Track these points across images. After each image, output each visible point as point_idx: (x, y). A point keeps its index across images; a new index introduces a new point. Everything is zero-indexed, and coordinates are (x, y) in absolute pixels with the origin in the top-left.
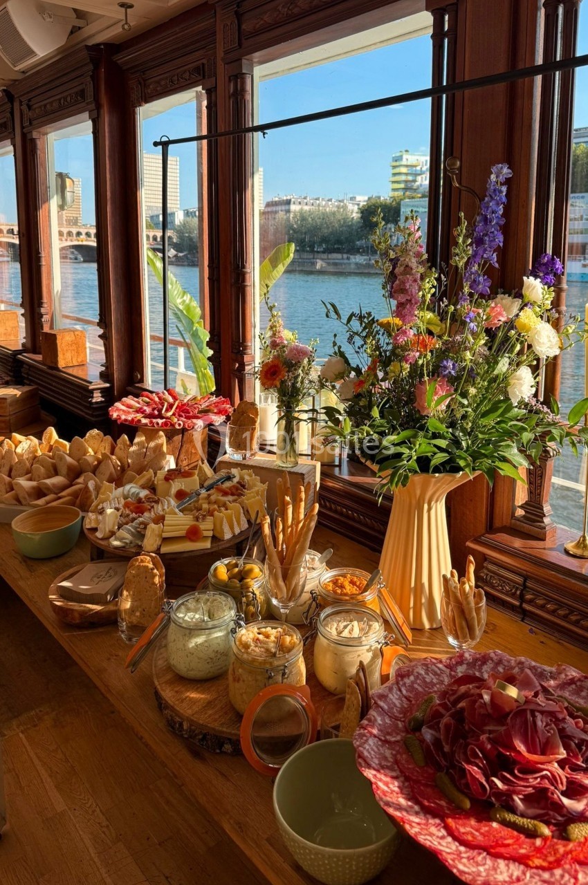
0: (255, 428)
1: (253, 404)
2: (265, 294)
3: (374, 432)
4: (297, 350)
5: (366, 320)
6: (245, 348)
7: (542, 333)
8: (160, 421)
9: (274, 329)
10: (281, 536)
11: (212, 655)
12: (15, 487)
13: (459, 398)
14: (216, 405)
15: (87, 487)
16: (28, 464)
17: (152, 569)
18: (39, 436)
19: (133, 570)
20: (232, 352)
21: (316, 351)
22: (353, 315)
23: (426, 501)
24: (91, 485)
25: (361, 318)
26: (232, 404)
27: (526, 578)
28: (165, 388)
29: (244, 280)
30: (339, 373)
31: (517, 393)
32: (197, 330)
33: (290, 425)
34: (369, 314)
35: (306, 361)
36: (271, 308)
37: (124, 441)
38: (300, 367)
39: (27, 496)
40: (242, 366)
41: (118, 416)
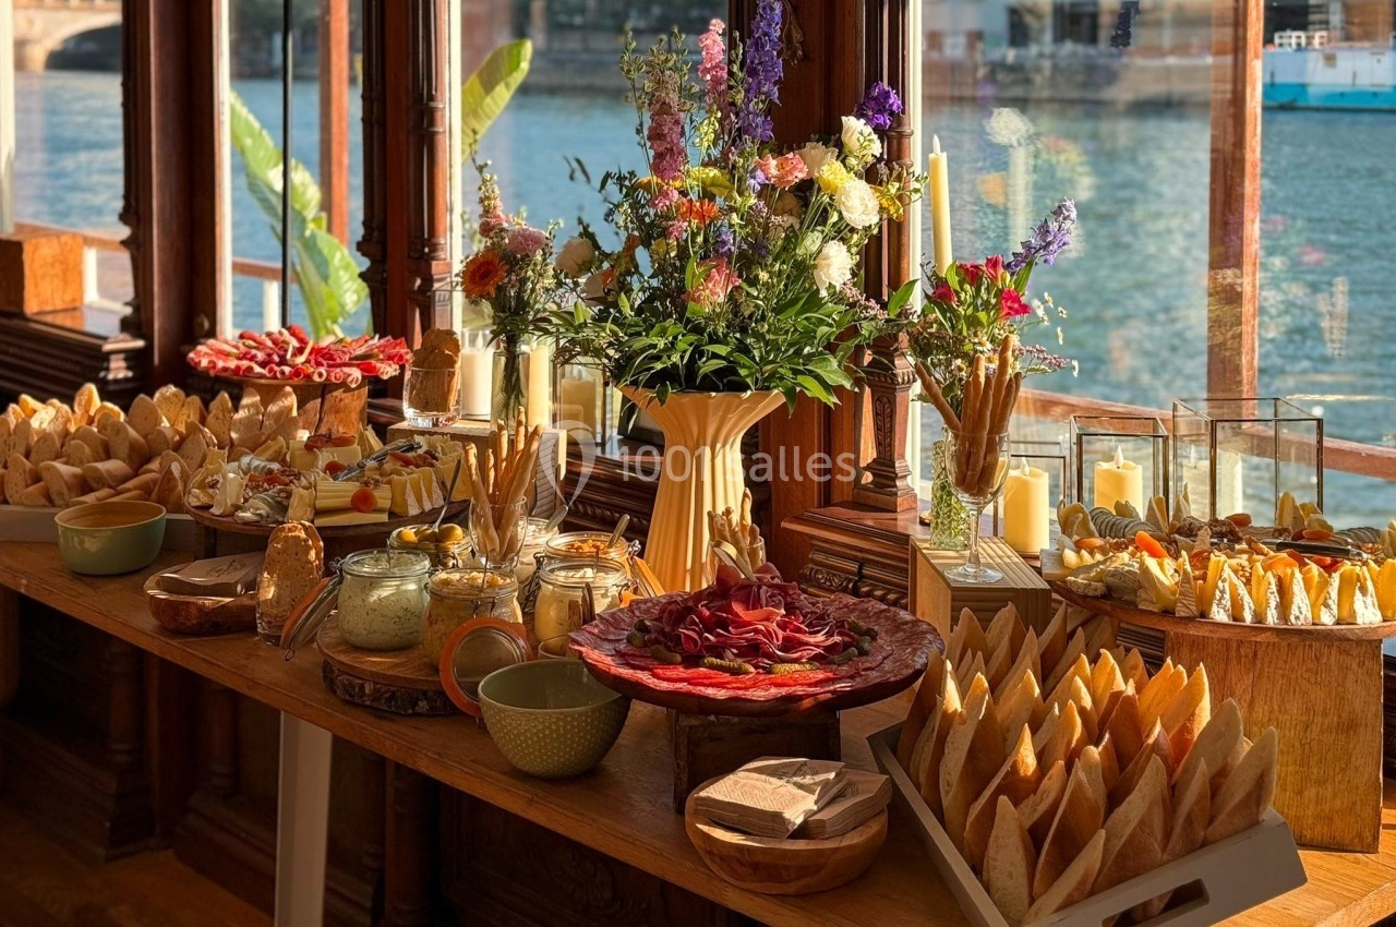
0: (454, 373)
1: (450, 333)
2: (470, 145)
3: (626, 334)
4: (523, 236)
5: (627, 183)
6: (434, 247)
7: (852, 194)
8: (287, 369)
9: (486, 203)
10: (492, 474)
11: (401, 613)
12: (44, 475)
13: (745, 286)
14: (382, 349)
15: (169, 472)
16: (58, 444)
17: (305, 541)
18: (68, 399)
19: (278, 543)
20: (409, 256)
21: (554, 237)
22: (608, 175)
23: (709, 440)
24: (176, 468)
25: (621, 179)
26: (410, 345)
27: (862, 563)
28: (284, 323)
29: (432, 122)
30: (584, 262)
31: (823, 278)
32: (313, 236)
33: (514, 363)
34: (632, 174)
35: (539, 253)
36: (481, 169)
37: (223, 403)
38: (529, 265)
39: (65, 490)
40: (428, 280)
41: (209, 362)
